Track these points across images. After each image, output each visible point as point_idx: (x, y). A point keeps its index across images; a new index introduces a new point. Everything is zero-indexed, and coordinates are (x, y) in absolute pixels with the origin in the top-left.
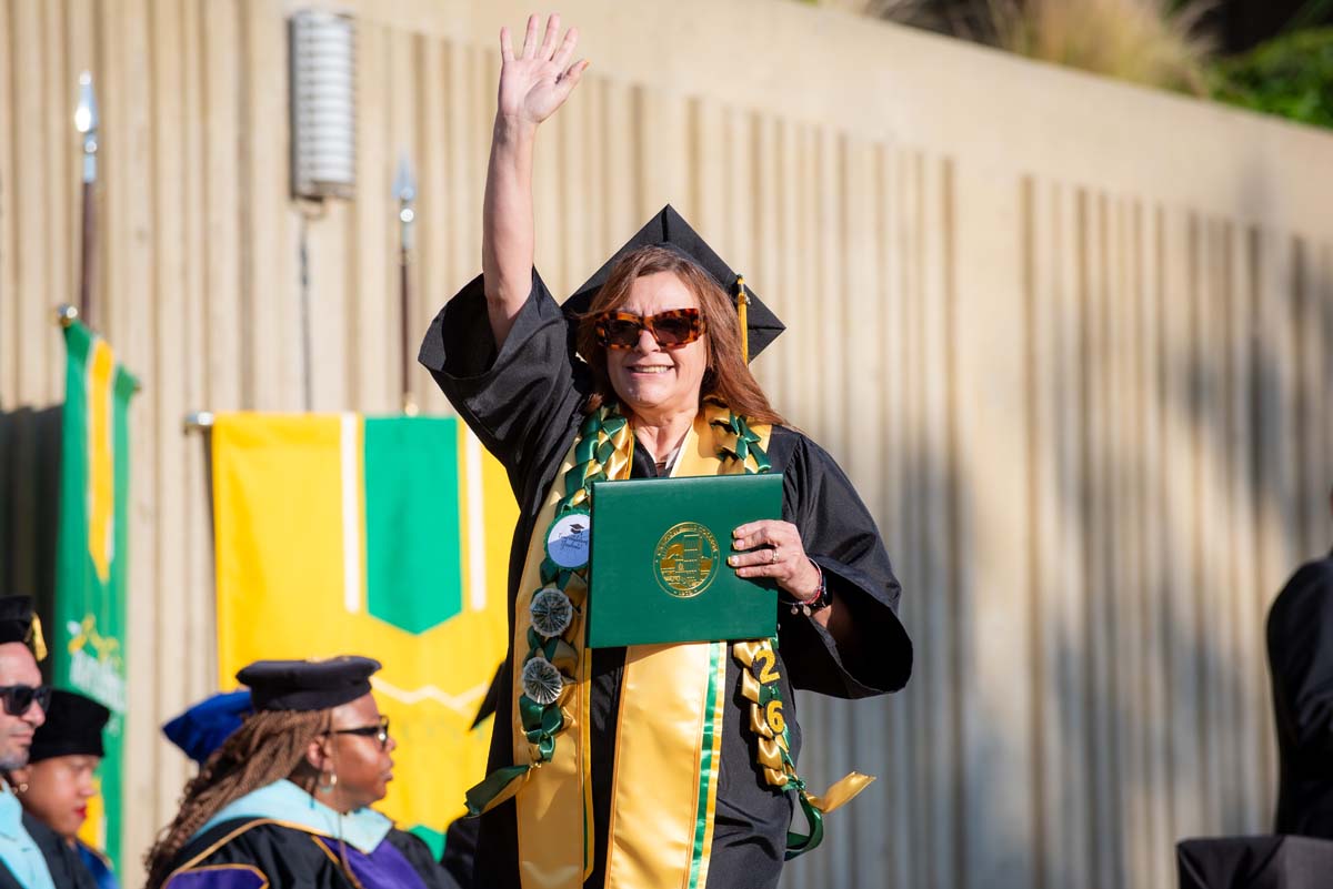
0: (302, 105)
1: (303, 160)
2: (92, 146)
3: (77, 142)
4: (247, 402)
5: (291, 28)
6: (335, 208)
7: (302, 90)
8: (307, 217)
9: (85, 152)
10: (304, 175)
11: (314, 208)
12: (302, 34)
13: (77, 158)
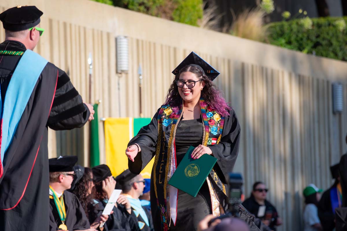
0: (118, 55)
1: (119, 66)
2: (91, 67)
3: (88, 66)
4: (110, 116)
5: (116, 40)
6: (124, 75)
7: (119, 52)
8: (119, 77)
9: (90, 68)
10: (119, 69)
11: (120, 75)
12: (118, 41)
13: (88, 70)
